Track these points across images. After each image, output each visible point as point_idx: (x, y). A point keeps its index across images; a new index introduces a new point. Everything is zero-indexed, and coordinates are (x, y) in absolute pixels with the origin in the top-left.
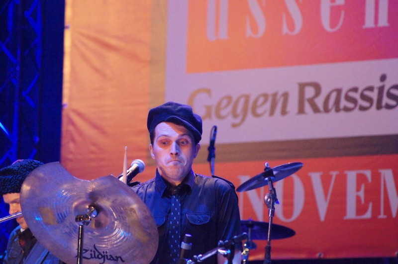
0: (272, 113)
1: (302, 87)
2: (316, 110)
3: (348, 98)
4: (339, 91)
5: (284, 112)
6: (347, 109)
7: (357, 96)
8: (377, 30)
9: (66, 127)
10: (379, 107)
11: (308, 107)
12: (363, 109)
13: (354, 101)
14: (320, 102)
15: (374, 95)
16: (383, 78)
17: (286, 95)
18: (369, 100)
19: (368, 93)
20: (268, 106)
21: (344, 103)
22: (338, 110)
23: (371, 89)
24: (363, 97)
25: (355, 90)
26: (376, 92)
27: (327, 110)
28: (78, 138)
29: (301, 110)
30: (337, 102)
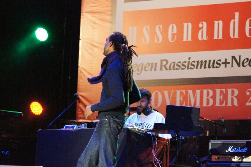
0: (151, 70)
1: (162, 61)
2: (166, 69)
3: (178, 65)
4: (174, 63)
5: (155, 70)
6: (177, 69)
7: (180, 64)
8: (187, 42)
9: (79, 74)
10: (188, 68)
11: (163, 68)
12: (182, 69)
13: (179, 66)
14: (168, 66)
15: (186, 64)
16: (189, 58)
17: (156, 64)
18: (185, 66)
19: (184, 64)
20: (150, 67)
21: (176, 67)
22: (174, 69)
23: (185, 62)
24: (183, 65)
25: (180, 62)
26: (187, 63)
27: (170, 69)
28: (83, 78)
29: (161, 69)
30: (174, 67)
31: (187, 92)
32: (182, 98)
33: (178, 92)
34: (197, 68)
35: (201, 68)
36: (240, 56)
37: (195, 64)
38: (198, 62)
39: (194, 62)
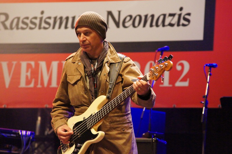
2: (6, 28)
3: (24, 23)
4: (18, 18)
6: (22, 28)
7: (28, 21)
10: (40, 28)
12: (31, 28)
13: (26, 24)
14: (8, 23)
15: (37, 21)
16: (42, 13)
18: (35, 24)
19: (34, 20)
21: (21, 25)
22: (18, 28)
23: (35, 18)
24: (32, 22)
25: (27, 18)
27: (11, 28)
30: (17, 24)
31: (37, 65)
32: (29, 74)
33: (24, 64)
34: (54, 28)
35: (60, 27)
36: (119, 12)
37: (51, 21)
38: (55, 18)
39: (50, 18)
